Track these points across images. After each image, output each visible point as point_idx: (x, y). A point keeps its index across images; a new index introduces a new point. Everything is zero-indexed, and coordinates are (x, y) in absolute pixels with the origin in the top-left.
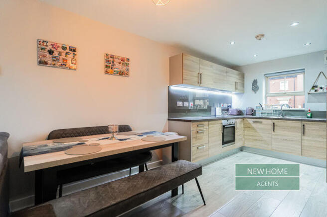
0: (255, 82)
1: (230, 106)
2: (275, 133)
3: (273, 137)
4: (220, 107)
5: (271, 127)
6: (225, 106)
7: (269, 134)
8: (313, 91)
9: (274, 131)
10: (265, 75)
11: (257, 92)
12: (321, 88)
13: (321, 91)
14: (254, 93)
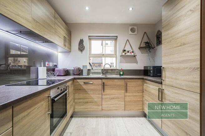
0: (81, 42)
1: (56, 66)
2: (105, 93)
3: (104, 97)
4: (44, 66)
5: (100, 87)
6: (51, 65)
7: (99, 94)
8: (124, 54)
9: (104, 91)
10: (89, 36)
11: (84, 52)
12: (128, 52)
13: (128, 54)
14: (80, 52)
